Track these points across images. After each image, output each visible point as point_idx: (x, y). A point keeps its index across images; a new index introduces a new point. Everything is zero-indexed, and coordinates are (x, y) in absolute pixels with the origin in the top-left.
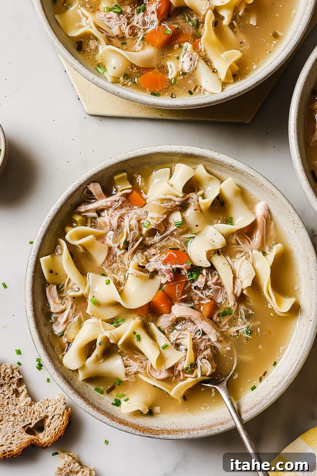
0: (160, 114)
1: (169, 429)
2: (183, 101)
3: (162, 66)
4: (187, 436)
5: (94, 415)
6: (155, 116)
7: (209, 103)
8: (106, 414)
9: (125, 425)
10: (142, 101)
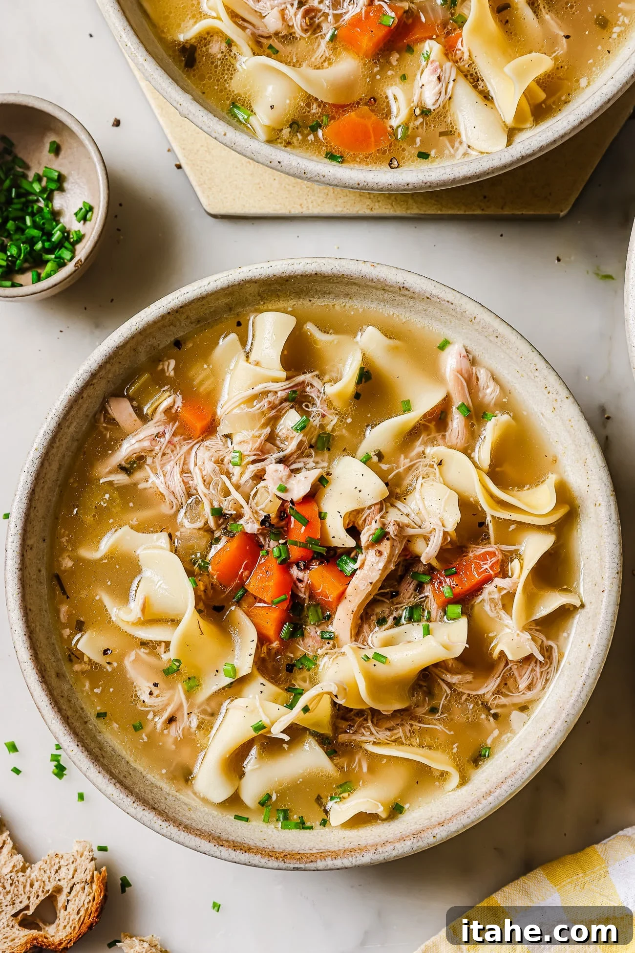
0: (368, 205)
1: (336, 849)
2: (419, 174)
3: (370, 99)
4: (373, 858)
5: (181, 839)
6: (358, 211)
7: (476, 175)
8: (205, 836)
9: (246, 852)
10: (332, 178)
